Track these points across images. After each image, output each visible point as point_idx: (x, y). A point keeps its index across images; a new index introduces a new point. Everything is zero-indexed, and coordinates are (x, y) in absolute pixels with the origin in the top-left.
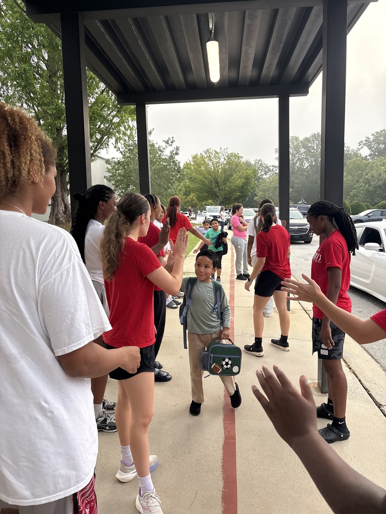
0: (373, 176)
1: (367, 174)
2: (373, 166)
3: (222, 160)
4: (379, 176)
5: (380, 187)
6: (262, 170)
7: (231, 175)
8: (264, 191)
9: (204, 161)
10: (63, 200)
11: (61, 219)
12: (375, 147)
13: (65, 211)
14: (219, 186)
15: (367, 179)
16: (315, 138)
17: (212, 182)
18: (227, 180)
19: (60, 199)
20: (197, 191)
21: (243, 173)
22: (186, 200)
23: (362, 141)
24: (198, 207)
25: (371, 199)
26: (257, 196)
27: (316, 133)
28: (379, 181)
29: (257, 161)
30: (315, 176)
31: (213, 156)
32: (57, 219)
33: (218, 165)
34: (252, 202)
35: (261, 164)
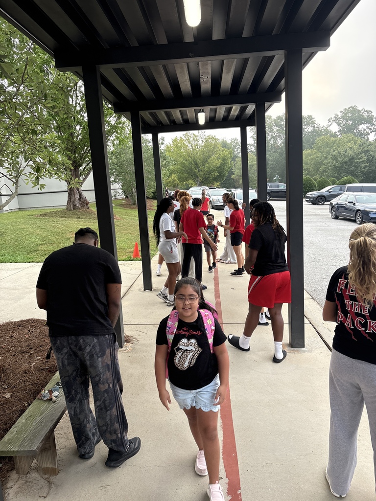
0: (339, 153)
1: (334, 151)
2: (340, 143)
3: (200, 142)
4: (345, 152)
5: (346, 163)
6: (238, 148)
7: (209, 157)
9: (184, 144)
10: (78, 190)
12: (344, 123)
13: (80, 199)
14: (198, 167)
15: (335, 155)
17: (192, 163)
18: (205, 161)
19: (75, 189)
20: (178, 172)
21: (220, 155)
22: (168, 180)
23: (331, 118)
24: (179, 186)
25: (338, 174)
26: (234, 174)
28: (345, 157)
29: (233, 140)
31: (191, 139)
32: (74, 205)
33: (196, 147)
34: (229, 180)
35: (237, 142)
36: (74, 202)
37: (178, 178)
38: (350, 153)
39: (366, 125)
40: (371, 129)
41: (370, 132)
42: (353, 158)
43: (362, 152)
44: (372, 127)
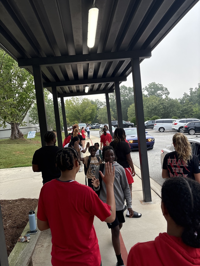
0: (150, 105)
1: (147, 104)
2: (149, 100)
3: (80, 101)
4: (152, 104)
5: (153, 109)
7: (85, 109)
8: (101, 114)
9: (71, 103)
10: (17, 128)
11: (17, 137)
12: (150, 90)
13: (18, 133)
14: (80, 114)
15: (147, 106)
16: (123, 87)
17: (76, 112)
18: (83, 111)
19: (15, 128)
20: (69, 117)
23: (144, 88)
24: (70, 124)
25: (150, 115)
26: (98, 117)
27: (123, 85)
28: (152, 106)
29: (96, 100)
30: (124, 106)
31: (75, 100)
32: (15, 137)
33: (78, 104)
34: (96, 120)
35: (98, 101)
36: (15, 135)
37: (69, 120)
38: (155, 104)
39: (160, 91)
40: (163, 93)
41: (162, 94)
42: (156, 107)
43: (160, 104)
44: (163, 92)
